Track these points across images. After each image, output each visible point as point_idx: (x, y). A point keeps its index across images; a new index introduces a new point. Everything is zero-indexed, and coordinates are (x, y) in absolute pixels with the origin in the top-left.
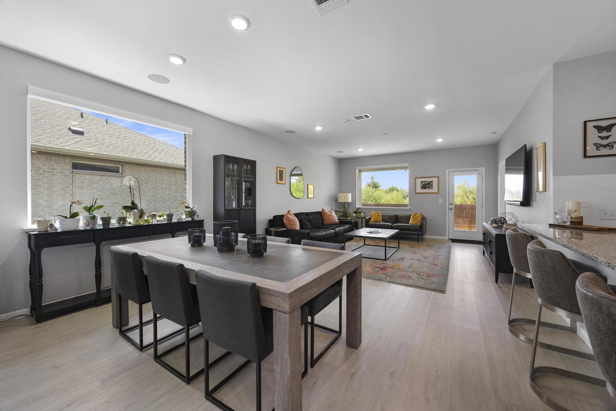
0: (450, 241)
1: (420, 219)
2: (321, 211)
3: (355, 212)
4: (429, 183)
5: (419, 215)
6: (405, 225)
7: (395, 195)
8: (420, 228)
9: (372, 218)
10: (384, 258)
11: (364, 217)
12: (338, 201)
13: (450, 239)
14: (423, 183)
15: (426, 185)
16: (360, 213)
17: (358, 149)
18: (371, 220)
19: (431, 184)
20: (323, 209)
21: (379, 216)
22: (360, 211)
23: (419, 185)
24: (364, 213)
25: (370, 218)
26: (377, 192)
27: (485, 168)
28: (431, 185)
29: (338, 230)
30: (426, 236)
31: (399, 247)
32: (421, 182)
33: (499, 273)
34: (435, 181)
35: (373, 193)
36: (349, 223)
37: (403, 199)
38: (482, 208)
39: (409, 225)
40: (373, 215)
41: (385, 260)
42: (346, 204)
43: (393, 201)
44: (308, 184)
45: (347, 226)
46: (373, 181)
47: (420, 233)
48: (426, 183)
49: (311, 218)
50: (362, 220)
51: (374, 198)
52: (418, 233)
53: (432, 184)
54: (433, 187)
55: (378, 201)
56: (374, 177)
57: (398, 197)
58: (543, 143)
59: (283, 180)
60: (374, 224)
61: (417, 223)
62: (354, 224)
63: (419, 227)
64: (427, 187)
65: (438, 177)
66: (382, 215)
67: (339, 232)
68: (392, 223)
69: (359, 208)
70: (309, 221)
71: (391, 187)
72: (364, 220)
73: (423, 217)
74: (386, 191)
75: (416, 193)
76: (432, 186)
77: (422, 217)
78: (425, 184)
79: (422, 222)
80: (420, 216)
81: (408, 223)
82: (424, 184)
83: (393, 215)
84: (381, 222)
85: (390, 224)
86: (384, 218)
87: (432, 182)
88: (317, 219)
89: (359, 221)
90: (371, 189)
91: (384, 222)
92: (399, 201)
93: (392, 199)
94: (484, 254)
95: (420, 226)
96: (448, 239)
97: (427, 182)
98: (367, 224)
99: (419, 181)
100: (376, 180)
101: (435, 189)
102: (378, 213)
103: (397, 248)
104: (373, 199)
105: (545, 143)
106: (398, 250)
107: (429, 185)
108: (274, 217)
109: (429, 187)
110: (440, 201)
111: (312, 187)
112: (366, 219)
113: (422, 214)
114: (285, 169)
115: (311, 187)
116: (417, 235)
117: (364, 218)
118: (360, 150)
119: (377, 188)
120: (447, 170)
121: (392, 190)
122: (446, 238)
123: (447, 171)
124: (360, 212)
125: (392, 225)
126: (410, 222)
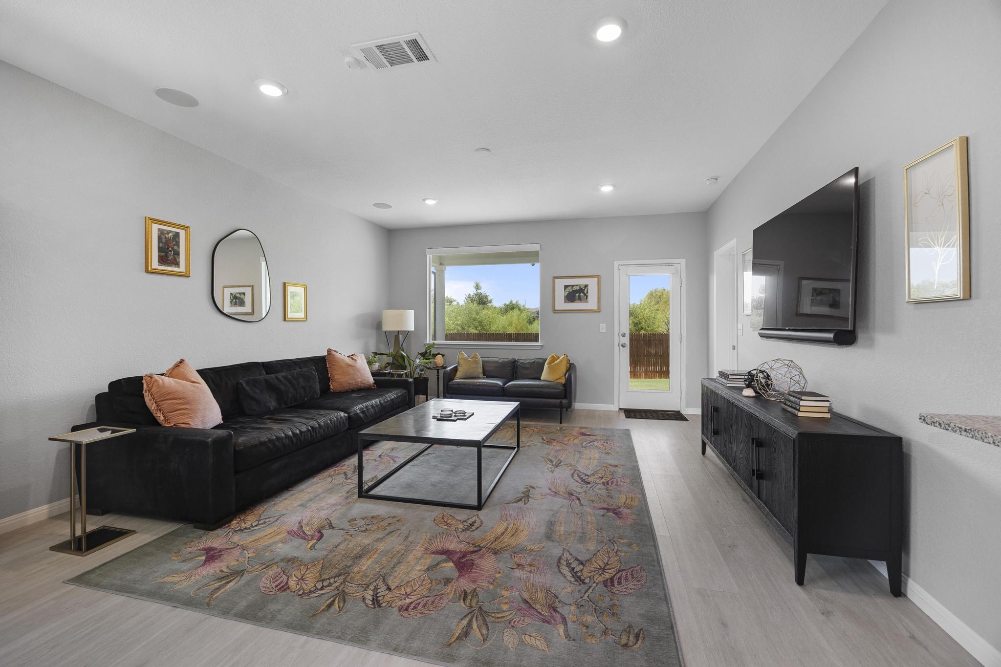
0: (623, 415)
1: (563, 369)
2: (326, 354)
3: (423, 355)
4: (581, 290)
5: (561, 361)
6: (531, 385)
7: (515, 317)
8: (566, 390)
9: (460, 369)
10: (475, 502)
11: (442, 366)
12: (382, 329)
13: (621, 409)
14: (569, 289)
15: (575, 294)
16: (435, 355)
17: (424, 200)
18: (458, 374)
19: (585, 291)
20: (329, 351)
21: (477, 362)
22: (434, 351)
23: (561, 294)
24: (443, 356)
25: (455, 370)
26: (485, 312)
27: (685, 259)
28: (585, 295)
29: (361, 409)
30: (578, 406)
31: (518, 446)
32: (565, 286)
33: (808, 554)
34: (592, 284)
35: (478, 313)
36: (401, 384)
37: (528, 325)
38: (681, 342)
39: (542, 383)
40: (462, 362)
41: (479, 507)
42: (400, 336)
43: (512, 327)
44: (284, 284)
45: (392, 395)
46: (479, 291)
47: (564, 401)
48: (575, 288)
49: (280, 378)
50: (438, 372)
51: (479, 322)
52: (561, 402)
53: (587, 292)
54: (589, 298)
55: (485, 327)
56: (481, 285)
57: (520, 321)
58: (960, 138)
59: (177, 264)
60: (464, 384)
61: (558, 379)
62: (413, 385)
63: (562, 388)
64: (577, 297)
65: (598, 276)
66: (483, 362)
67: (361, 415)
68: (504, 380)
69: (431, 346)
70: (271, 387)
71: (508, 303)
72: (441, 372)
73: (571, 364)
74: (501, 309)
75: (556, 311)
76: (587, 297)
77: (568, 365)
78: (573, 291)
79: (570, 376)
80: (565, 363)
81: (539, 379)
82: (571, 290)
83: (507, 360)
84: (479, 378)
85: (500, 383)
86: (487, 369)
87: (586, 286)
88: (301, 380)
89: (431, 376)
90: (475, 306)
91: (488, 377)
92: (521, 328)
93: (510, 324)
94: (704, 452)
95: (564, 385)
96: (617, 409)
97: (577, 288)
98: (447, 385)
99: (560, 284)
100: (483, 291)
101: (592, 303)
102: (475, 357)
103: (514, 448)
104: (477, 324)
105: (967, 138)
106: (518, 457)
107: (582, 294)
108: (112, 385)
109: (580, 299)
110: (603, 328)
111: (300, 290)
112: (445, 372)
113: (568, 357)
114: (186, 228)
115: (296, 293)
116: (558, 408)
117: (444, 367)
118: (430, 202)
119: (485, 304)
120: (615, 262)
121: (511, 308)
122: (614, 408)
123: (616, 264)
124: (436, 353)
125: (504, 384)
126: (544, 376)
